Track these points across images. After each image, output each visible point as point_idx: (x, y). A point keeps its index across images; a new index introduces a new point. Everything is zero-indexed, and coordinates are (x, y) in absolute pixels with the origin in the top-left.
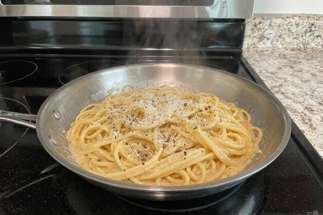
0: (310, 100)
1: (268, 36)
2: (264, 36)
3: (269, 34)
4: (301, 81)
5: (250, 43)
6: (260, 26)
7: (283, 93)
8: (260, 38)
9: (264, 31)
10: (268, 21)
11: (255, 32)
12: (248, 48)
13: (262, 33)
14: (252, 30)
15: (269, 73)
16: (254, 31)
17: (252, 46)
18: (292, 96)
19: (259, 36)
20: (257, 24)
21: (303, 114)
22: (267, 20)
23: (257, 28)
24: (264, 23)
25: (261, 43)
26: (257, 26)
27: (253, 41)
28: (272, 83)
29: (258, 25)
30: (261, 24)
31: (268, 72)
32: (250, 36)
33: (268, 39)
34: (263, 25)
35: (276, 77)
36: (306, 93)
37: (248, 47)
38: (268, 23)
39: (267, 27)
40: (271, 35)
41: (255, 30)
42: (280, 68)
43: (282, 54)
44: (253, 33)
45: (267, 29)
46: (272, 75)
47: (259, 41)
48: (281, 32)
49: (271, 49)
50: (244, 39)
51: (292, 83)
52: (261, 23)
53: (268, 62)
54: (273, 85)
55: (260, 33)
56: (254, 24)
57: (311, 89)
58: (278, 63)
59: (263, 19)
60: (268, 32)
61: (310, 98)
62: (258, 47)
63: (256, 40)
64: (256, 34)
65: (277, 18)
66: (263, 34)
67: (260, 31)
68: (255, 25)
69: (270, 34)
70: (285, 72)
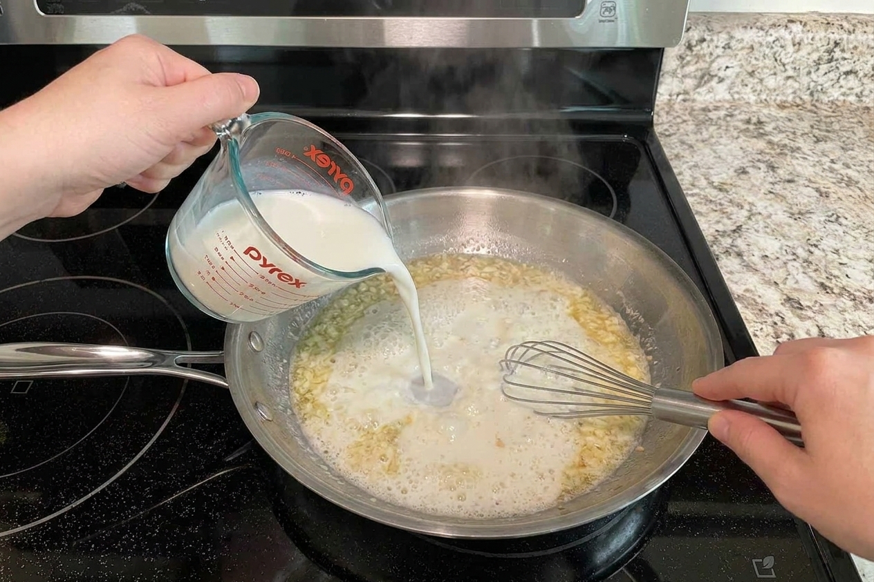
0: (800, 277)
1: (721, 74)
2: (712, 73)
3: (724, 68)
4: (789, 215)
5: (676, 90)
6: (702, 49)
7: (739, 255)
8: (702, 77)
9: (712, 62)
10: (724, 36)
11: (688, 63)
12: (670, 104)
13: (707, 66)
14: (681, 58)
15: (715, 188)
16: (685, 61)
17: (681, 97)
18: (760, 265)
19: (699, 74)
20: (694, 43)
21: (777, 319)
22: (720, 32)
23: (694, 53)
24: (712, 40)
25: (702, 90)
26: (694, 49)
27: (683, 86)
28: (718, 222)
29: (695, 46)
30: (705, 45)
31: (711, 183)
32: (674, 74)
33: (721, 80)
34: (709, 46)
35: (731, 201)
36: (794, 254)
37: (670, 100)
38: (722, 39)
39: (719, 51)
40: (728, 70)
41: (688, 58)
42: (744, 172)
43: (754, 120)
44: (683, 67)
45: (718, 56)
46: (721, 195)
47: (698, 86)
48: (754, 62)
49: (727, 106)
50: (661, 79)
51: (765, 222)
52: (703, 40)
53: (715, 148)
54: (720, 227)
55: (702, 65)
56: (687, 44)
57: (809, 239)
58: (741, 153)
59: (709, 31)
60: (722, 62)
61: (801, 270)
62: (694, 101)
63: (690, 83)
64: (690, 69)
65: (745, 27)
66: (709, 68)
67: (701, 61)
68: (690, 47)
69: (727, 67)
70: (753, 185)
